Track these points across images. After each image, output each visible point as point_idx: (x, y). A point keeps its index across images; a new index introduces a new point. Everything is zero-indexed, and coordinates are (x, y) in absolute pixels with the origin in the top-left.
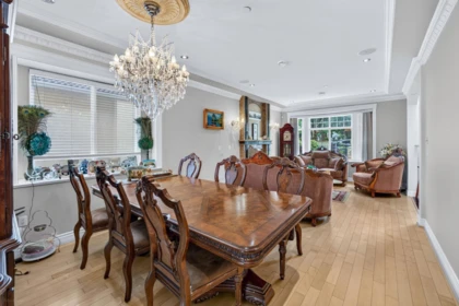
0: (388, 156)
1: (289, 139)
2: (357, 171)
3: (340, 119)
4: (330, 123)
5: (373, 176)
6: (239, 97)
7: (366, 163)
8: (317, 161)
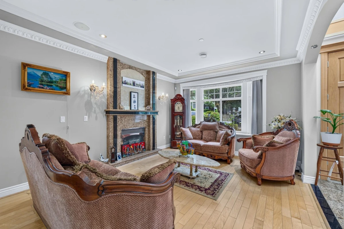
0: (279, 130)
1: (181, 110)
2: (244, 147)
3: (231, 89)
4: (221, 94)
5: (260, 157)
6: (104, 59)
7: (254, 138)
8: (205, 133)
